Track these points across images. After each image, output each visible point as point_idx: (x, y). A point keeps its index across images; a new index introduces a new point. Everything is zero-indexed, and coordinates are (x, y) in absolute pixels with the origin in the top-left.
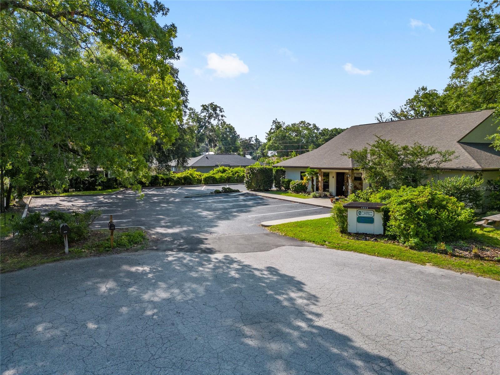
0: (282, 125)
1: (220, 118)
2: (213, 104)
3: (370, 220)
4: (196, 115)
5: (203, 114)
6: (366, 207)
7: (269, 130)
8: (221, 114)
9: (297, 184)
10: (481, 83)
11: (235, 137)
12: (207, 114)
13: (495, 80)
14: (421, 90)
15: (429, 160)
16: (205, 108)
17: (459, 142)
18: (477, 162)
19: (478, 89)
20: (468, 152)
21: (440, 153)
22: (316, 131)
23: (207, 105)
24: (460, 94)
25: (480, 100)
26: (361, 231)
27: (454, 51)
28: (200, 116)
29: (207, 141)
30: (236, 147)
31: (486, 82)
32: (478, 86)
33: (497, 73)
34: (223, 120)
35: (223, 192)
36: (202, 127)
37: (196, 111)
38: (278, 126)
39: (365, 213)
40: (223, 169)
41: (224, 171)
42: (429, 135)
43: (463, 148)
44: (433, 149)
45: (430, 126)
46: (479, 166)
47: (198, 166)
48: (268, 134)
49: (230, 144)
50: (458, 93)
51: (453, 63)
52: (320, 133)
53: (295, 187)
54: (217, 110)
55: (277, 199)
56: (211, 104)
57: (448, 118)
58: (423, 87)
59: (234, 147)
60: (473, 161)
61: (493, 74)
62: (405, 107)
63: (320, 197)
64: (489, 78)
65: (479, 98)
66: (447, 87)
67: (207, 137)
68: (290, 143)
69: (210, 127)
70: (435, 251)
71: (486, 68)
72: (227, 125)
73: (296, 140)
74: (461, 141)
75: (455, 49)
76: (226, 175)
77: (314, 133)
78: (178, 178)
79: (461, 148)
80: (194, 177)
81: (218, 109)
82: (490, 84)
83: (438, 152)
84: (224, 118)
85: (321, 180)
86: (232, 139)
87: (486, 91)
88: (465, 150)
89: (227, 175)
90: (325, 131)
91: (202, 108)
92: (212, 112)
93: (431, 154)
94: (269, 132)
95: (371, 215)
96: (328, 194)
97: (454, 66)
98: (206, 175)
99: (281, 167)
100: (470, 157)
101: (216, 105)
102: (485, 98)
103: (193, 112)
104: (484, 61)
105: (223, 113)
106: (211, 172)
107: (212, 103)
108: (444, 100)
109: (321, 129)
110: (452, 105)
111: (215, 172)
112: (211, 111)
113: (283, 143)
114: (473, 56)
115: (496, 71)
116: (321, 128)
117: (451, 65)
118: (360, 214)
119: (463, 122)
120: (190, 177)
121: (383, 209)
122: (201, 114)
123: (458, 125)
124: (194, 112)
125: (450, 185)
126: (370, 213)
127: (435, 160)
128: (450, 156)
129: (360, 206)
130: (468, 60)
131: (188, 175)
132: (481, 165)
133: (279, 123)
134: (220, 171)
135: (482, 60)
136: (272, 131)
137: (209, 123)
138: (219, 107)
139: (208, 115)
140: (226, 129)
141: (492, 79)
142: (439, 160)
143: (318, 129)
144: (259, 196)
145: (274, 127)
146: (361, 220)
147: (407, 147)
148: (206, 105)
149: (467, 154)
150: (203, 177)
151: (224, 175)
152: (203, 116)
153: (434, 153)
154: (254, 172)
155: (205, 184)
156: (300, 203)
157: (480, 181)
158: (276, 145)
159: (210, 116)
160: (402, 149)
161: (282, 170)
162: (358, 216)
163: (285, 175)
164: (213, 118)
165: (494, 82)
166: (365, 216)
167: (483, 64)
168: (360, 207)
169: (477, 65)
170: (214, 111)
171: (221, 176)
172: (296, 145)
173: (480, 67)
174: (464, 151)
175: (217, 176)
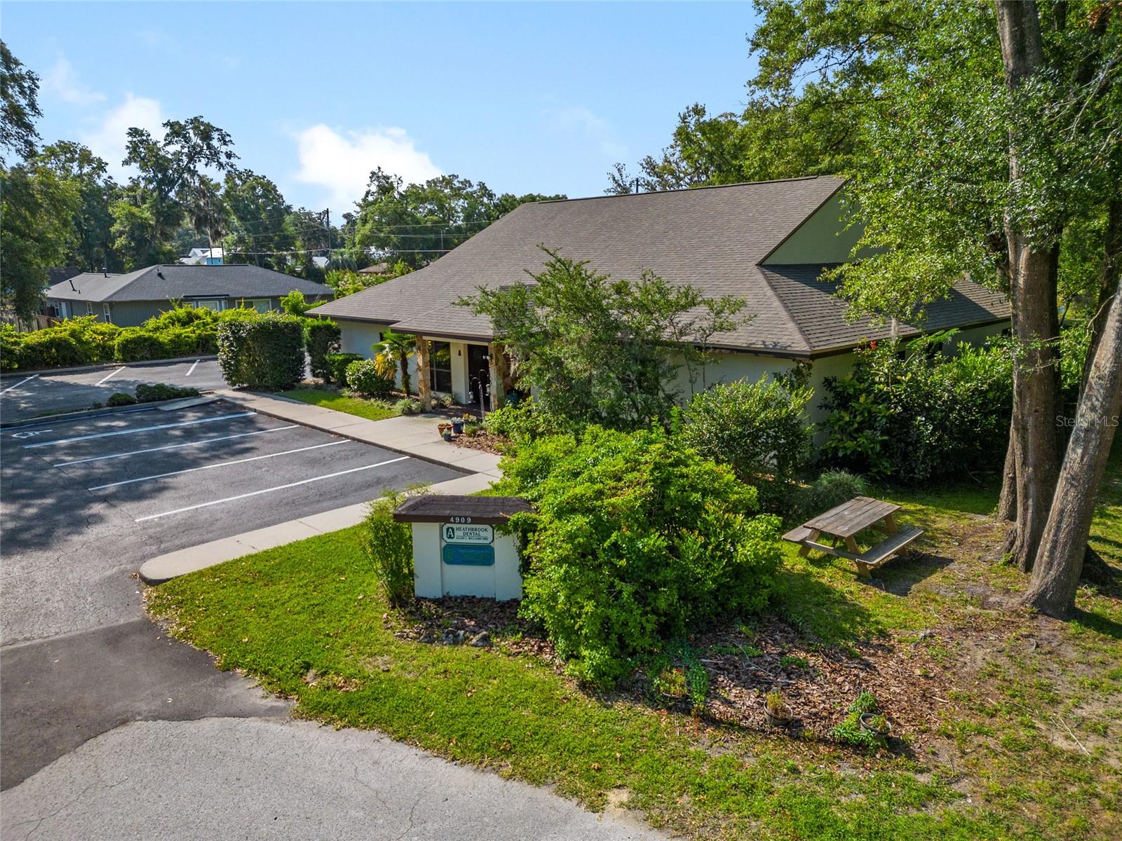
0: (395, 185)
1: (223, 159)
2: (201, 120)
3: (484, 556)
4: (152, 148)
5: (172, 149)
6: (466, 518)
7: (363, 196)
8: (224, 149)
9: (364, 374)
10: (819, 101)
11: (281, 211)
12: (183, 147)
13: (851, 96)
14: (692, 113)
15: (680, 325)
16: (176, 130)
17: (760, 265)
18: (802, 332)
19: (812, 116)
20: (779, 297)
21: (709, 303)
22: (485, 200)
23: (183, 123)
24: (769, 132)
25: (819, 145)
26: (456, 592)
27: (761, 12)
28: (162, 153)
29: (188, 223)
30: (286, 237)
31: (830, 100)
32: (812, 111)
33: (855, 79)
34: (232, 166)
35: (142, 401)
36: (172, 183)
37: (153, 138)
38: (385, 186)
39: (463, 535)
40: (189, 314)
41: (189, 320)
42: (693, 241)
43: (770, 283)
44: (690, 292)
45: (699, 214)
46: (804, 343)
47: (129, 299)
48: (359, 205)
49: (266, 229)
50: (765, 127)
51: (756, 45)
52: (496, 206)
53: (359, 379)
54: (211, 139)
55: (296, 423)
56: (196, 122)
57: (742, 193)
58: (697, 106)
59: (279, 236)
60: (791, 326)
61: (846, 81)
62: (671, 150)
63: (423, 411)
64: (837, 91)
65: (815, 139)
66: (748, 110)
67: (190, 211)
68: (415, 231)
69: (197, 184)
70: (652, 699)
71: (832, 61)
72: (257, 178)
73: (429, 224)
74: (767, 262)
75: (762, 8)
76: (194, 332)
77: (482, 204)
78: (28, 347)
79: (764, 283)
80: (87, 343)
81: (215, 135)
82: (839, 106)
83: (704, 302)
84: (233, 160)
85: (424, 362)
86: (271, 215)
87: (832, 123)
88: (774, 288)
89: (198, 332)
90: (506, 200)
91: (168, 130)
92: (199, 142)
93: (684, 308)
94: (364, 200)
95: (486, 539)
96: (446, 398)
97: (758, 52)
98: (127, 334)
99: (324, 318)
100: (784, 315)
101: (209, 124)
102: (829, 140)
103: (142, 142)
104: (827, 43)
105: (230, 148)
106: (151, 323)
107: (196, 118)
108: (741, 140)
109: (499, 195)
110: (752, 158)
111: (161, 325)
112: (195, 139)
113: (401, 231)
114: (802, 29)
115: (852, 72)
116: (499, 192)
117: (752, 50)
118: (450, 537)
119: (775, 207)
120: (70, 344)
121: (516, 524)
122: (167, 148)
123: (761, 214)
124: (147, 141)
125: (726, 411)
126: (483, 534)
127: (696, 326)
128: (733, 313)
129: (448, 512)
130: (791, 36)
131: (65, 335)
132: (808, 340)
133: (387, 178)
134: (179, 320)
135: (822, 40)
136: (370, 198)
137: (193, 173)
138: (218, 130)
139: (186, 150)
140: (254, 188)
141: (843, 93)
142: (705, 324)
143: (490, 196)
144: (251, 410)
145: (374, 188)
146: (454, 554)
147: (626, 284)
148: (178, 123)
149: (776, 303)
150: (117, 341)
151: (186, 331)
152: (172, 152)
153: (693, 303)
154: (240, 337)
155: (124, 360)
156: (354, 439)
157: (803, 393)
158: (382, 235)
159: (194, 155)
160: (612, 291)
161: (328, 327)
162: (444, 544)
163: (341, 342)
164: (204, 161)
165: (848, 102)
166: (467, 541)
167: (824, 52)
168: (446, 519)
169: (812, 53)
170: (203, 139)
171: (178, 336)
172: (433, 236)
173: (817, 57)
174: (770, 292)
175: (164, 337)
